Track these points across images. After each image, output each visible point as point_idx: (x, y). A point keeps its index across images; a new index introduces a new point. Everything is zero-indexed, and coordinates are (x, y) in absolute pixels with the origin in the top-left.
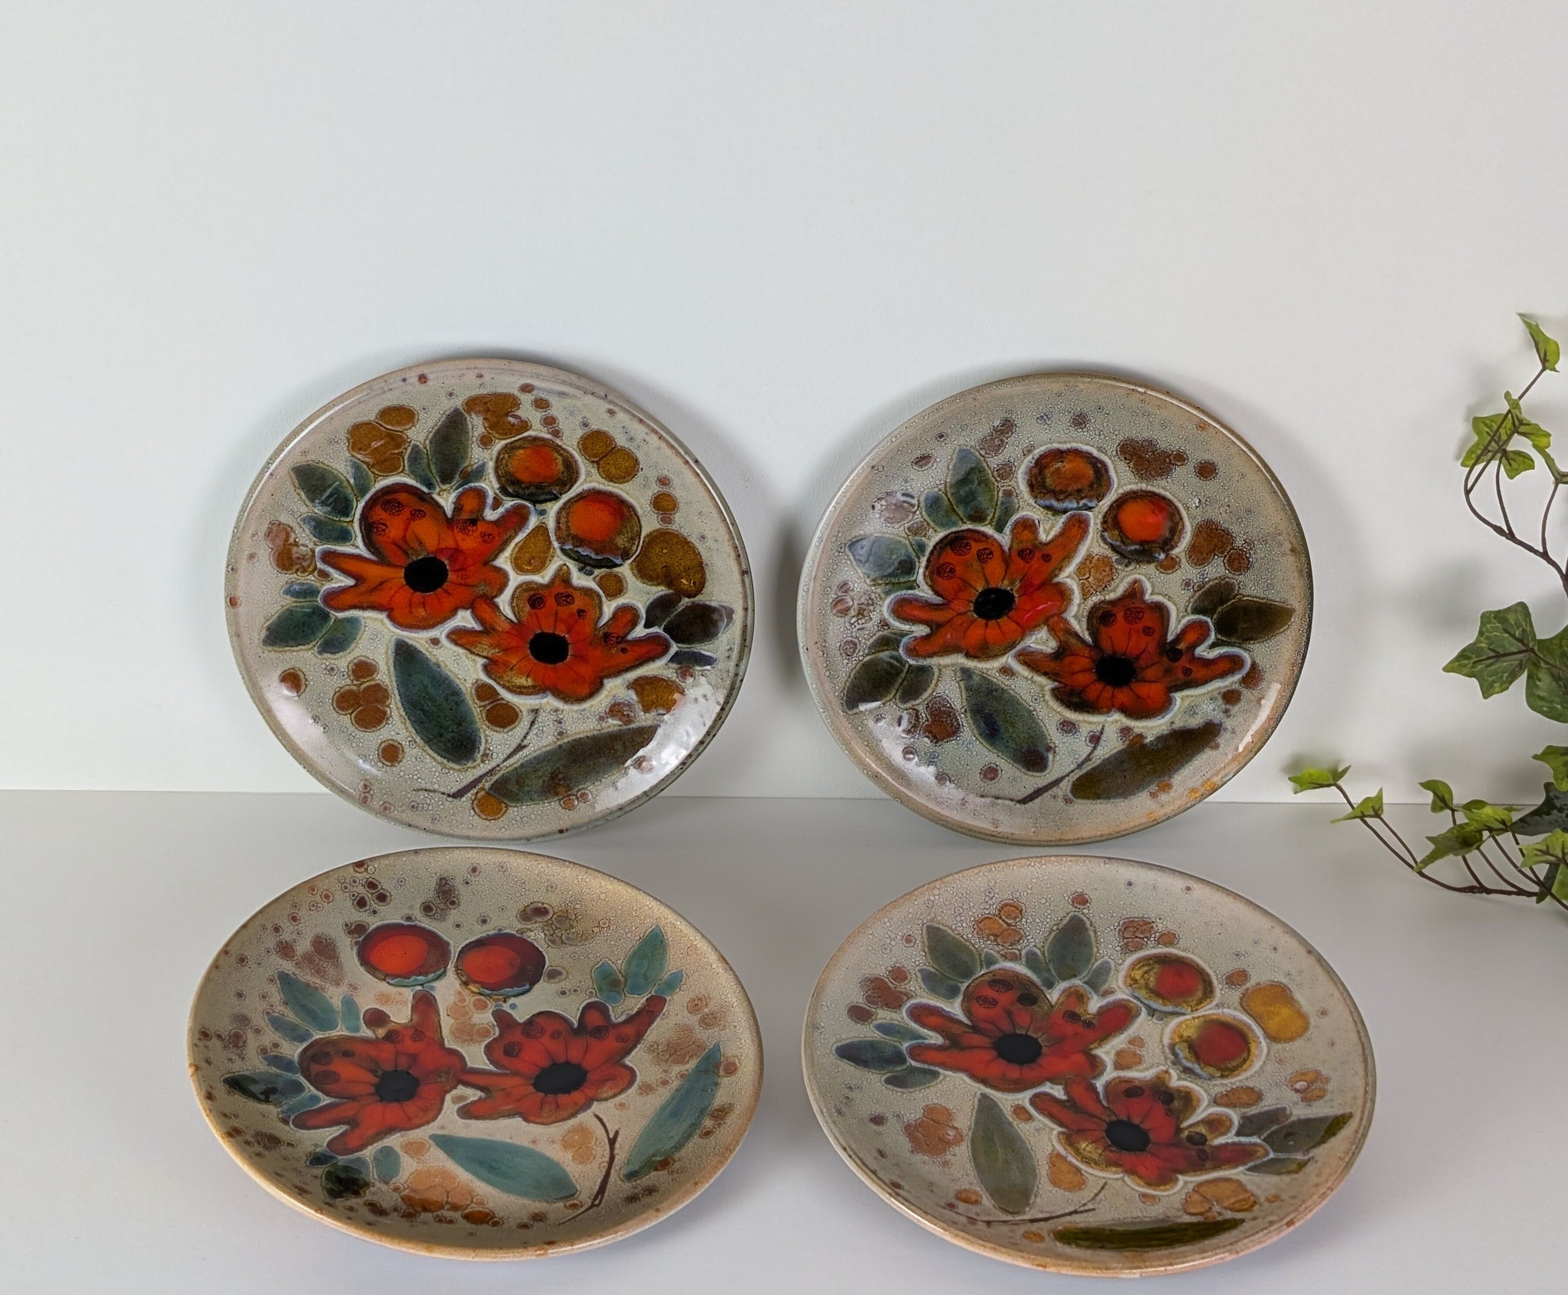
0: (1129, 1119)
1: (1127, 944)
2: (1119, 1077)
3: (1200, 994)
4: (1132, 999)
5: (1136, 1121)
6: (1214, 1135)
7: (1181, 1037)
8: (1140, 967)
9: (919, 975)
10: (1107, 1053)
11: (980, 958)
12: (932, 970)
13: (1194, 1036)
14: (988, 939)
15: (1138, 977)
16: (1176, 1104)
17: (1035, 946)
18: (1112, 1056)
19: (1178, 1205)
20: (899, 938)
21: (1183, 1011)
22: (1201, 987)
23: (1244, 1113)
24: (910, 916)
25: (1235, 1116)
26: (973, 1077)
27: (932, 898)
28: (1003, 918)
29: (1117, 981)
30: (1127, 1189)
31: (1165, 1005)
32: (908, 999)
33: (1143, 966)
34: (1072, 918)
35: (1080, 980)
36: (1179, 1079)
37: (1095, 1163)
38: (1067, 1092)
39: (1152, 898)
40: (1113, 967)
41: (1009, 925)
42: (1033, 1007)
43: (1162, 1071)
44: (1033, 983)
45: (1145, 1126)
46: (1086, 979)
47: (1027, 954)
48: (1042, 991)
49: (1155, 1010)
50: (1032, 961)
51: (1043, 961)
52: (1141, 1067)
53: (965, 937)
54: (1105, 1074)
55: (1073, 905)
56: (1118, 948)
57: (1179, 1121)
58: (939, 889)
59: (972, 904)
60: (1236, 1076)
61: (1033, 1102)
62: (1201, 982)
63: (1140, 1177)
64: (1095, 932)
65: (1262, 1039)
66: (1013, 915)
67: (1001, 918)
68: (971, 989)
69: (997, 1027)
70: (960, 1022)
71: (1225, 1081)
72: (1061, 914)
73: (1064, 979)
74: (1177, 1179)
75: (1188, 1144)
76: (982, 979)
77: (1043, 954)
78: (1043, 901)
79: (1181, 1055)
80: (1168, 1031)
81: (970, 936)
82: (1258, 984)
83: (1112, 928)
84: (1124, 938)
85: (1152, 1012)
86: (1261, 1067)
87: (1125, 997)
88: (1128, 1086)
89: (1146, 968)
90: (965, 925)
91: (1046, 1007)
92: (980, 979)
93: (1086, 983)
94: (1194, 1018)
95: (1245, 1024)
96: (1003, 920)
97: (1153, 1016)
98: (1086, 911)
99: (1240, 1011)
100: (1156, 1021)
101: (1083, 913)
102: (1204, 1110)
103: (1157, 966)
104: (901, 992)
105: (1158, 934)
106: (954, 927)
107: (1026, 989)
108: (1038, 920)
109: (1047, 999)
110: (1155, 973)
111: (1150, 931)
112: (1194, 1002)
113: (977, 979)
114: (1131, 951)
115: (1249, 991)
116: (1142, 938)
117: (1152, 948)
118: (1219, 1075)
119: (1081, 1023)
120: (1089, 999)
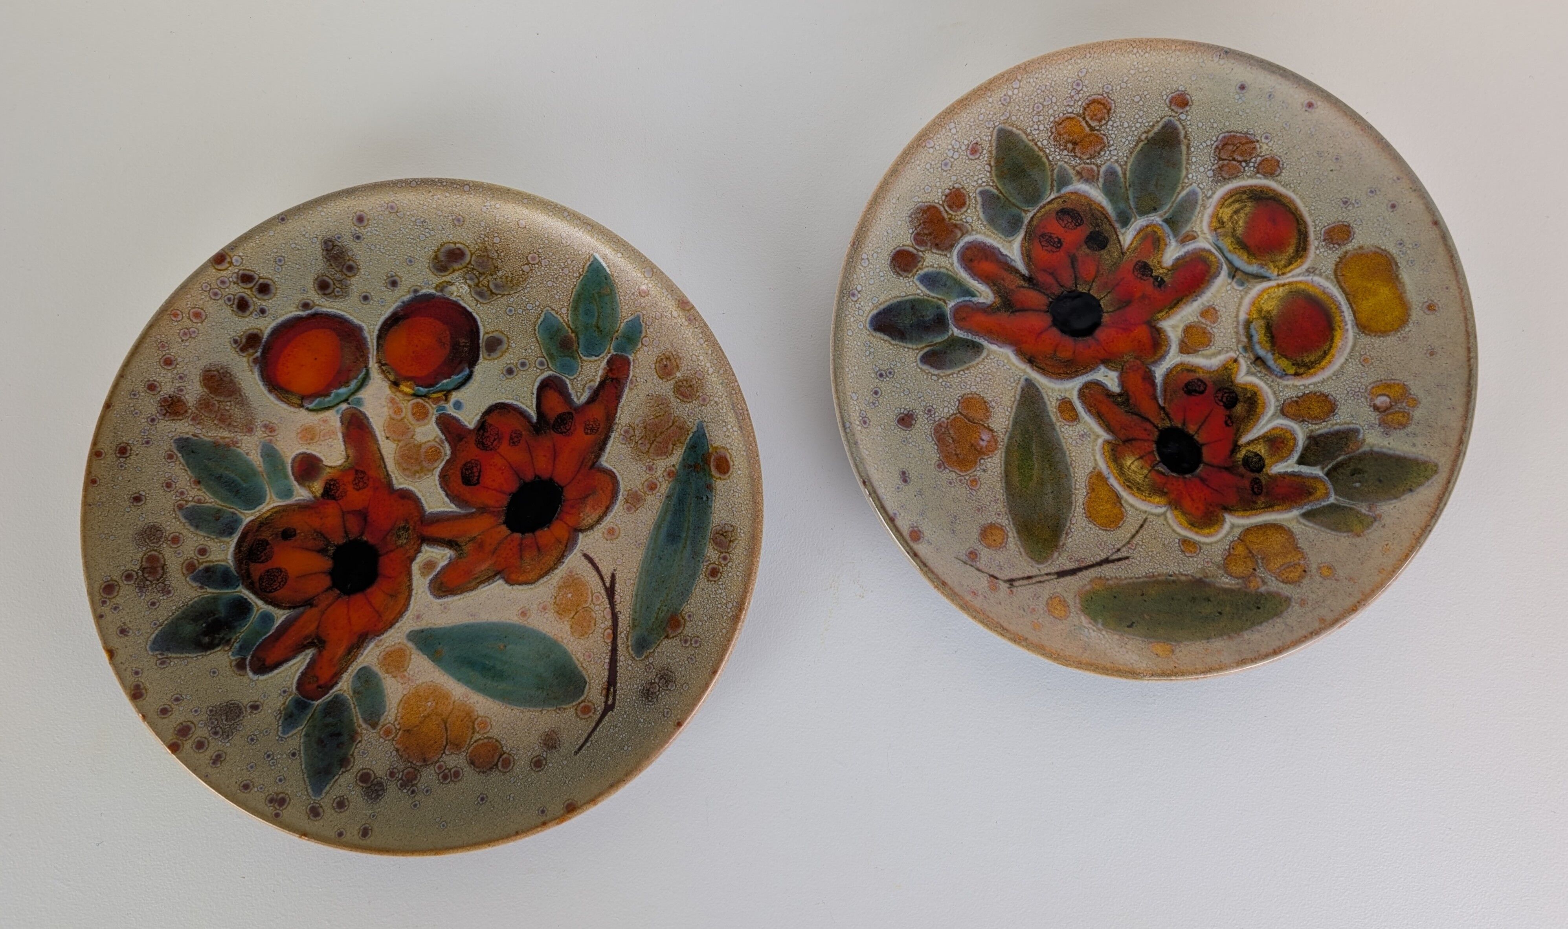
0: (1184, 424)
1: (1221, 168)
2: (1182, 364)
3: (1291, 250)
4: (1214, 251)
5: (1191, 429)
6: (1274, 459)
7: (1260, 311)
8: (1230, 205)
9: (979, 199)
10: (1174, 327)
11: (1052, 175)
12: (995, 191)
13: (1274, 312)
14: (1065, 148)
15: (1226, 218)
16: (1239, 409)
17: (1117, 161)
18: (1180, 331)
19: (1219, 559)
20: (964, 148)
21: (1267, 274)
22: (1294, 241)
23: (1312, 431)
24: (981, 117)
25: (1300, 433)
26: (1021, 353)
27: (1010, 93)
28: (1088, 119)
29: (1201, 221)
30: (1168, 530)
31: (1250, 263)
32: (963, 235)
33: (1234, 202)
34: (1166, 126)
35: (1161, 216)
36: (1249, 373)
37: (1139, 489)
38: (1122, 383)
39: (1263, 109)
40: (1200, 202)
41: (1092, 129)
42: (1102, 252)
43: (1231, 358)
44: (1106, 216)
45: (1200, 438)
46: (1166, 216)
47: (1106, 172)
48: (1114, 229)
49: (1237, 269)
50: (1111, 186)
51: (1122, 185)
52: (1208, 352)
53: (1039, 144)
54: (1168, 357)
55: (1169, 107)
56: (1210, 173)
57: (1238, 434)
58: (1020, 81)
59: (1054, 100)
60: (1312, 375)
61: (1082, 394)
62: (1295, 234)
63: (1184, 513)
64: (1188, 147)
65: (1349, 327)
66: (1099, 116)
67: (1084, 118)
68: (1035, 222)
69: (1057, 281)
70: (1017, 271)
71: (1298, 382)
72: (1155, 117)
73: (1143, 213)
74: (1224, 520)
75: (1242, 470)
76: (1050, 206)
77: (1125, 174)
78: (1137, 99)
79: (1256, 338)
80: (1247, 301)
81: (1045, 142)
82: (1361, 248)
83: (1209, 143)
84: (1220, 159)
85: (1234, 271)
86: (1342, 367)
87: (1207, 246)
88: (1191, 376)
89: (1237, 206)
90: (1042, 127)
91: (1116, 255)
92: (1047, 207)
93: (1166, 221)
94: (1278, 286)
95: (1335, 302)
96: (1087, 122)
97: (1233, 277)
98: (1183, 117)
99: (1332, 281)
100: (1236, 287)
101: (1179, 119)
102: (1269, 421)
103: (1250, 204)
104: (956, 226)
105: (1259, 159)
106: (1029, 131)
107: (1098, 225)
108: (1126, 125)
109: (1119, 242)
110: (1246, 214)
111: (1251, 154)
112: (1283, 262)
113: (1044, 206)
114: (1225, 179)
115: (1348, 255)
116: (1240, 162)
117: (1249, 177)
118: (1292, 371)
119: (1152, 280)
120: (1166, 245)
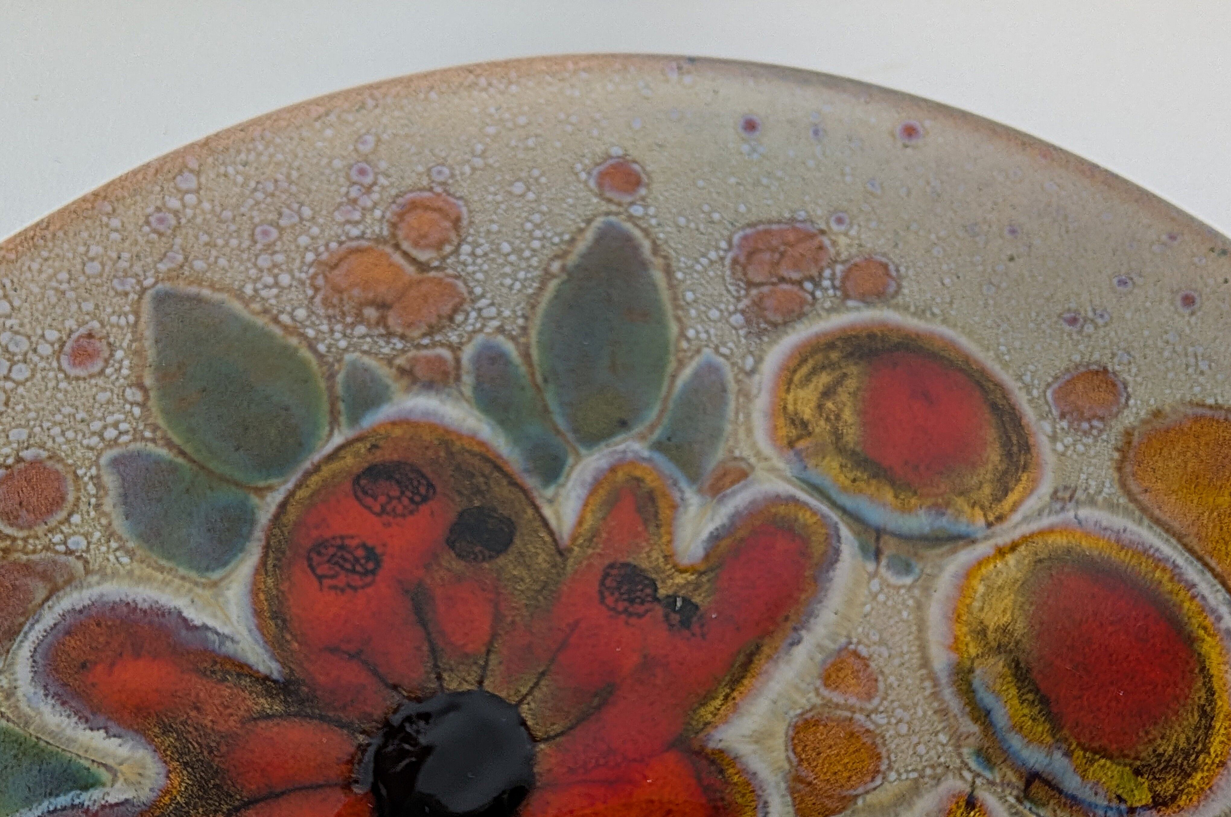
1: (758, 303)
3: (993, 457)
4: (803, 496)
7: (981, 632)
8: (808, 379)
9: (110, 480)
10: (758, 737)
11: (331, 389)
12: (163, 452)
13: (1020, 627)
14: (360, 319)
15: (807, 413)
17: (501, 330)
18: (779, 746)
20: (45, 349)
21: (962, 528)
22: (991, 434)
24: (94, 268)
27: (174, 203)
28: (406, 245)
29: (749, 431)
31: (905, 509)
32: (53, 592)
33: (814, 372)
34: (602, 236)
35: (642, 437)
39: (811, 163)
40: (732, 386)
41: (423, 267)
42: (501, 561)
43: (956, 797)
44: (496, 464)
46: (656, 435)
47: (478, 359)
48: (525, 491)
49: (879, 532)
51: (526, 381)
52: (883, 794)
53: (285, 318)
55: (601, 196)
56: (737, 319)
58: (198, 174)
59: (307, 212)
60: (1203, 793)
64: (668, 271)
66: (435, 236)
67: (397, 246)
68: (292, 515)
69: (375, 673)
70: (241, 669)
72: (571, 222)
73: (592, 439)
76: (335, 466)
78: (519, 188)
79: (1001, 716)
80: (935, 611)
81: (301, 313)
82: (1157, 414)
83: (713, 255)
84: (750, 284)
85: (873, 540)
87: (784, 488)
89: (824, 379)
90: (285, 279)
91: (542, 560)
92: (325, 471)
93: (658, 446)
94: (1001, 552)
95: (1160, 562)
96: (406, 254)
97: (877, 555)
98: (637, 211)
99: (1127, 513)
100: (893, 580)
101: (631, 218)
103: (853, 369)
104: (27, 568)
105: (839, 268)
106: (249, 290)
107: (478, 491)
108: (506, 248)
109: (545, 523)
110: (854, 394)
111: (816, 261)
112: (987, 490)
113: (317, 468)
114: (775, 325)
115: (1136, 440)
116: (800, 283)
117: (830, 311)
118: (1146, 798)
119: (659, 610)
120: (674, 507)
